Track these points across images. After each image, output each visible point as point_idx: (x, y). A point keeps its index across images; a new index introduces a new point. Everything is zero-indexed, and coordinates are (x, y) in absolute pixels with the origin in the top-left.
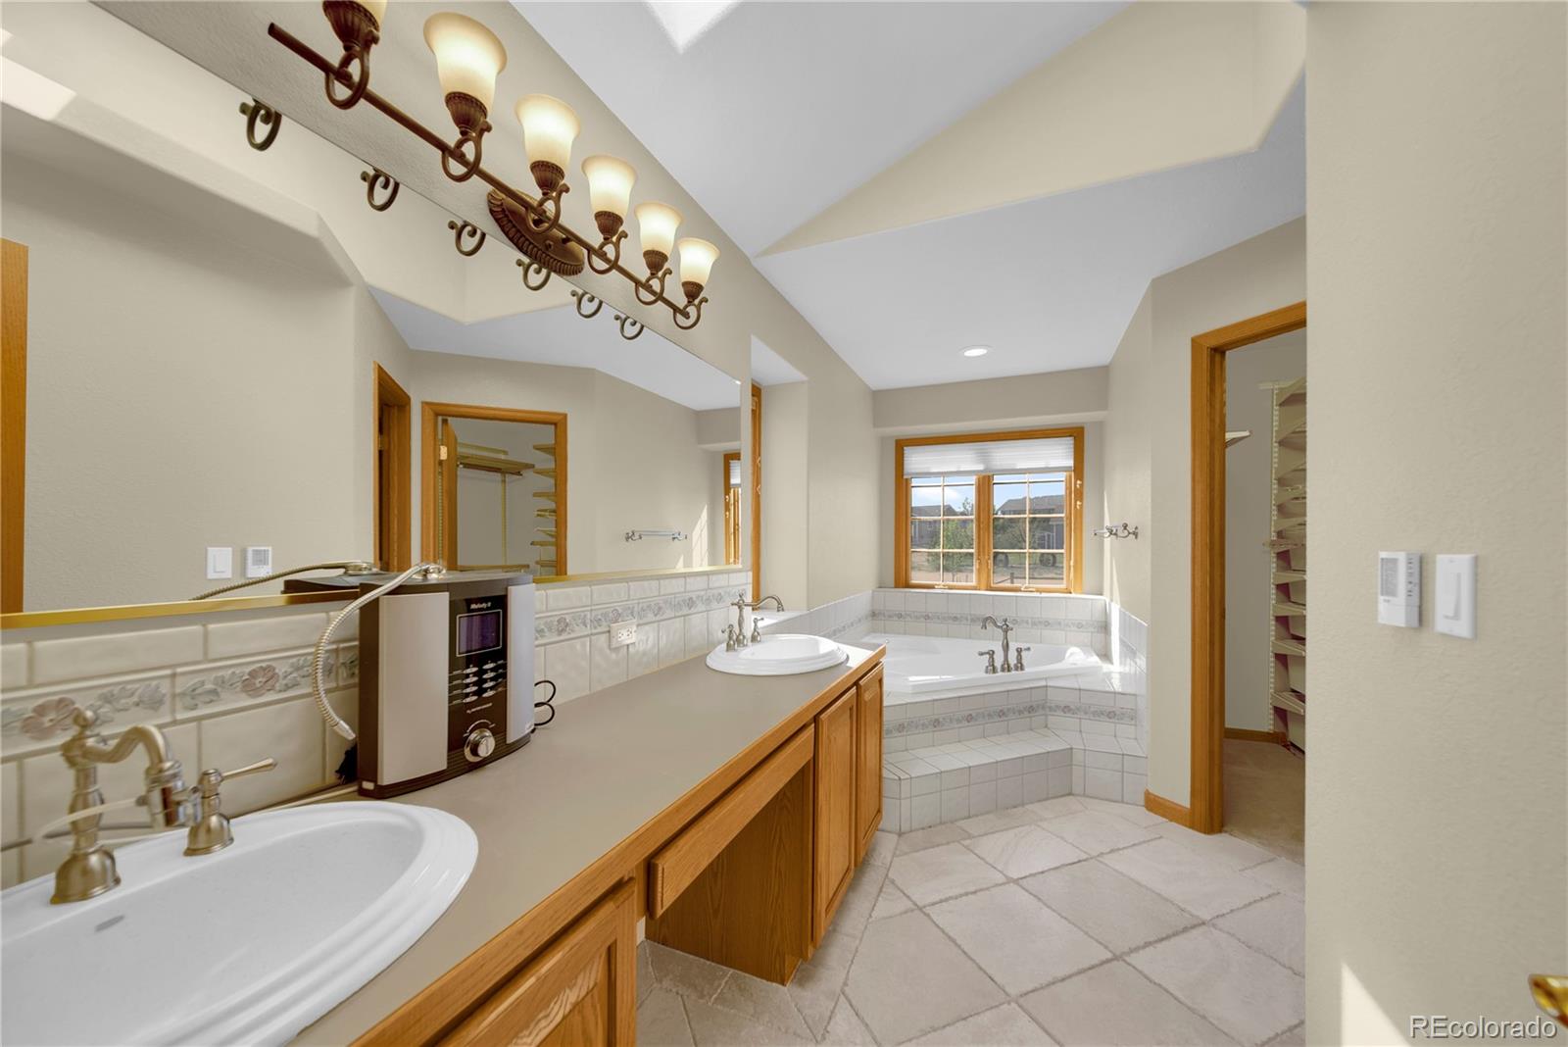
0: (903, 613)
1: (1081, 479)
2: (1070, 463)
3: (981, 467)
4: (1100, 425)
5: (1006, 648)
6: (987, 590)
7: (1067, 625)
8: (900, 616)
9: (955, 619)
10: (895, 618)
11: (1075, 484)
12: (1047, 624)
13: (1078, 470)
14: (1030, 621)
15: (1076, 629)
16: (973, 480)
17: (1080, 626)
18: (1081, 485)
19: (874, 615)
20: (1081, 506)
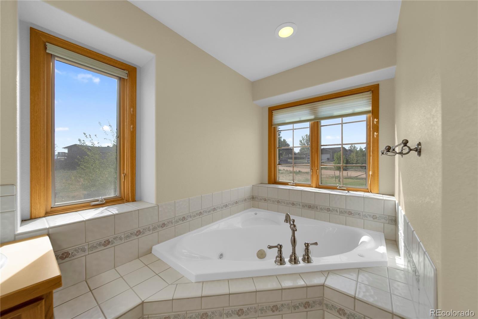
0: (267, 198)
1: (378, 118)
2: (370, 108)
3: (312, 117)
4: (392, 81)
5: (294, 242)
6: (316, 187)
7: (365, 216)
8: (265, 200)
9: (293, 204)
10: (263, 201)
11: (373, 121)
12: (350, 213)
13: (375, 112)
14: (338, 210)
15: (372, 219)
16: (308, 124)
17: (374, 217)
18: (378, 122)
19: (253, 198)
20: (378, 136)
